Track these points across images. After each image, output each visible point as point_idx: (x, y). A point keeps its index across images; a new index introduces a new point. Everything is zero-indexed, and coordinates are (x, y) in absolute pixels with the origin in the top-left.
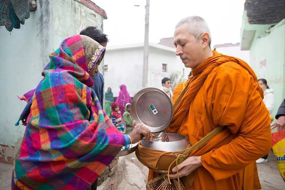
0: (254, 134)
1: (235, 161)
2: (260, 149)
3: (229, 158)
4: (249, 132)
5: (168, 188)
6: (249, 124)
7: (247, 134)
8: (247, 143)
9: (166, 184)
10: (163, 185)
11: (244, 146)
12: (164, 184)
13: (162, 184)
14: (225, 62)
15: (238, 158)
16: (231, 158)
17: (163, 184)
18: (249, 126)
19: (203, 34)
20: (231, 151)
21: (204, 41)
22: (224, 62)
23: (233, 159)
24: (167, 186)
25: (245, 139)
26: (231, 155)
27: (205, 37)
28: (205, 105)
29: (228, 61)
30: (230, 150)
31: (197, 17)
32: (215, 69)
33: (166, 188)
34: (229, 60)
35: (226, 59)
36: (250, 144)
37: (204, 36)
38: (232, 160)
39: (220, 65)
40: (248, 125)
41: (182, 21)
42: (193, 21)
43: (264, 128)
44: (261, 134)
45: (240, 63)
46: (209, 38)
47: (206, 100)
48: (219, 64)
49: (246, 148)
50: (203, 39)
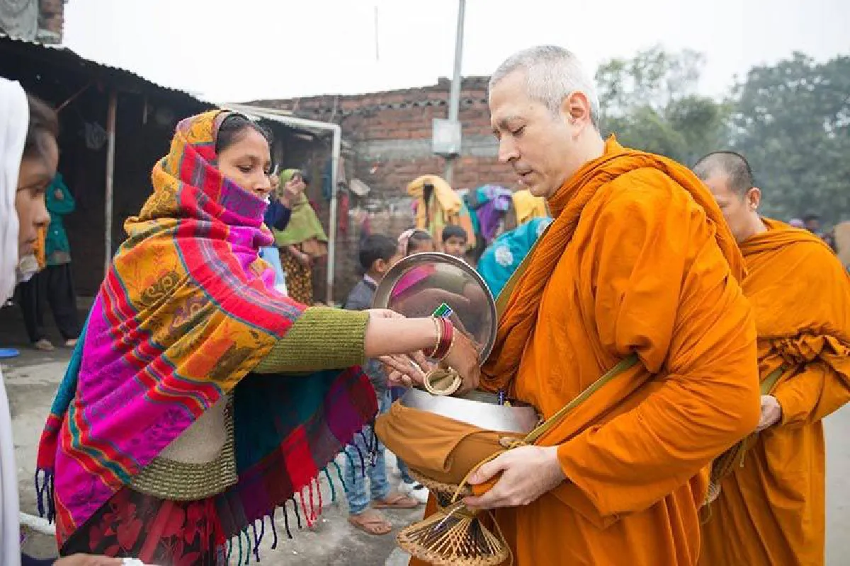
0: (705, 369)
1: (654, 455)
2: (726, 414)
3: (636, 445)
4: (693, 366)
5: (466, 544)
6: (692, 341)
7: (686, 372)
8: (688, 397)
9: (461, 534)
10: (451, 536)
11: (679, 408)
12: (454, 533)
13: (450, 531)
14: (628, 171)
15: (662, 442)
16: (643, 446)
17: (452, 533)
18: (692, 346)
19: (569, 97)
20: (645, 423)
21: (575, 116)
22: (626, 171)
23: (648, 446)
24: (463, 539)
25: (683, 387)
26: (642, 435)
27: (575, 105)
28: (576, 293)
29: (636, 167)
30: (641, 421)
31: (548, 47)
32: (600, 190)
33: (461, 544)
34: (641, 164)
35: (632, 162)
36: (695, 400)
37: (572, 101)
38: (646, 449)
39: (616, 177)
40: (688, 345)
41: (507, 64)
42: (536, 62)
43: (733, 351)
44: (726, 368)
45: (669, 171)
46: (587, 107)
47: (577, 279)
48: (613, 177)
49: (685, 410)
50: (571, 109)
